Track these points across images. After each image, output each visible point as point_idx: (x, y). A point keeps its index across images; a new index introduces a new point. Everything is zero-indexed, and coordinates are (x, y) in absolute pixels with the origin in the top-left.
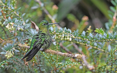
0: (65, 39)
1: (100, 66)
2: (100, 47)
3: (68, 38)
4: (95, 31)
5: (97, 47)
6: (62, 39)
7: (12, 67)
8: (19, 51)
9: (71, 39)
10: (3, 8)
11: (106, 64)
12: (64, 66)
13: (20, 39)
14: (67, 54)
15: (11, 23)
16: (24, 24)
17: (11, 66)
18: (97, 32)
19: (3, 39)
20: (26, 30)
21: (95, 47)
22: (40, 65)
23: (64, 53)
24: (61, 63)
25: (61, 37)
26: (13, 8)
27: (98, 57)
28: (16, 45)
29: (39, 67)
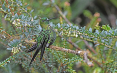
0: (72, 35)
1: (107, 62)
2: (107, 44)
3: (74, 35)
4: (102, 28)
5: (104, 43)
6: (68, 35)
7: (21, 63)
8: (25, 47)
9: (77, 36)
10: (12, 5)
11: (113, 60)
12: (71, 62)
13: (28, 35)
14: (70, 50)
15: (18, 20)
16: (32, 20)
17: (21, 61)
18: (104, 28)
19: (11, 35)
20: (34, 27)
21: (102, 44)
22: (48, 61)
23: (67, 50)
24: (67, 59)
25: (68, 34)
26: (21, 4)
27: (108, 53)
28: (23, 41)
29: (46, 62)
